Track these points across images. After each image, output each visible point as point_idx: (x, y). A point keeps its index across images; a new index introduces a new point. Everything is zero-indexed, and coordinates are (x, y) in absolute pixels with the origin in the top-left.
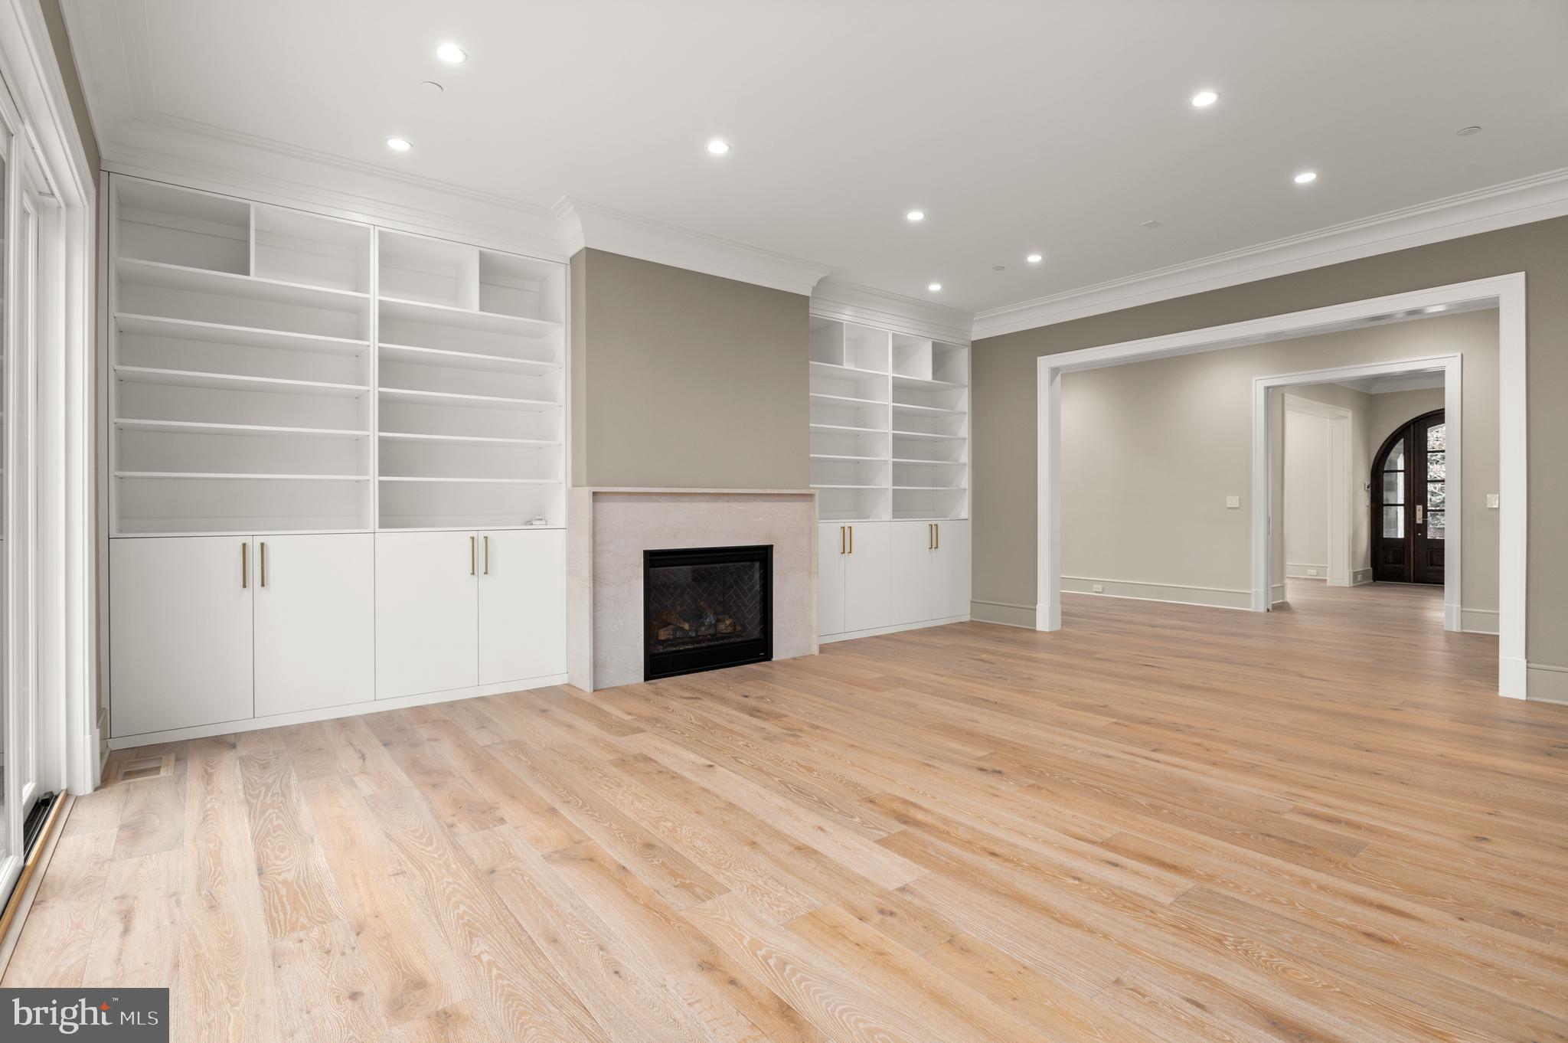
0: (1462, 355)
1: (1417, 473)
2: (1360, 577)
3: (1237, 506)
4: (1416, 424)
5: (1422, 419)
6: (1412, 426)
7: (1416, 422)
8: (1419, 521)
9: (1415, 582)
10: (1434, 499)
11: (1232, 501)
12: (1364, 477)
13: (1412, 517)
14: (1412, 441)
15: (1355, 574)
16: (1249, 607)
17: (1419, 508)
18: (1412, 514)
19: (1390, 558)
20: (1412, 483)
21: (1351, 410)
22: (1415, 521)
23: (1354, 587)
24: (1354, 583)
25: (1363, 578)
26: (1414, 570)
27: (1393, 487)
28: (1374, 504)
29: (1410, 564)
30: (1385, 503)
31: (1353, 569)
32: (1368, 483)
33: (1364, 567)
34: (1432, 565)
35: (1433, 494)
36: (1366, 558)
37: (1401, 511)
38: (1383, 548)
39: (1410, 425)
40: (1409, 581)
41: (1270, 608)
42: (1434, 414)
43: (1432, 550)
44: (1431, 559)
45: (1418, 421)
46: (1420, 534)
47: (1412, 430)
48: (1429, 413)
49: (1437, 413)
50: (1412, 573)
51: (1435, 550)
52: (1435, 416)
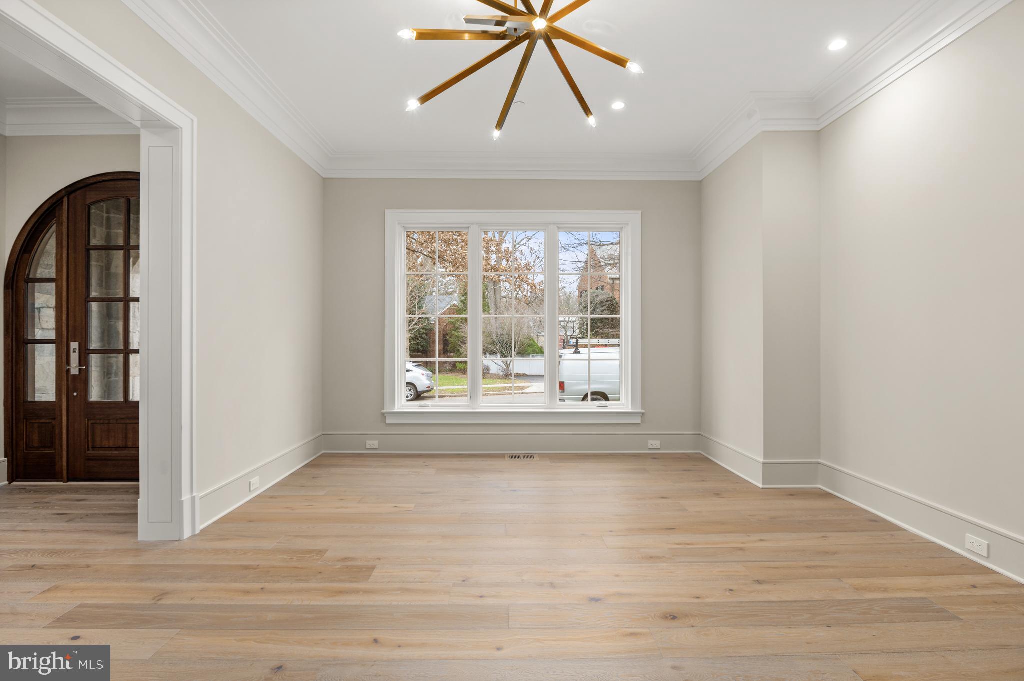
1: (71, 286)
4: (72, 197)
5: (81, 188)
6: (66, 200)
7: (71, 193)
8: (75, 371)
9: (71, 480)
13: (64, 364)
14: (66, 224)
17: (74, 345)
18: (64, 360)
19: (34, 438)
20: (65, 299)
22: (68, 371)
26: (67, 457)
28: (9, 341)
29: (61, 446)
30: (28, 338)
34: (94, 448)
38: (23, 420)
39: (63, 198)
40: (59, 476)
42: (95, 180)
43: (94, 422)
44: (94, 441)
45: (75, 191)
46: (75, 394)
47: (65, 207)
48: (91, 181)
49: (100, 179)
50: (65, 464)
51: (98, 422)
52: (98, 185)
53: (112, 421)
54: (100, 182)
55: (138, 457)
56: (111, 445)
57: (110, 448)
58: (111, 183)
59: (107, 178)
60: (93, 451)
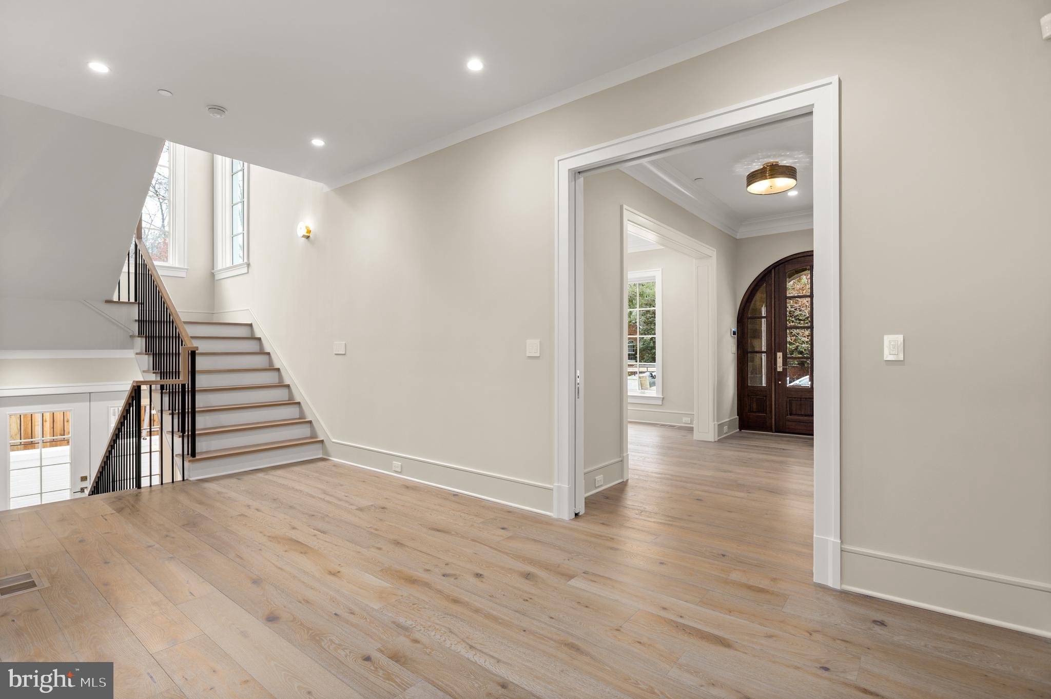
0: (840, 81)
1: (777, 320)
2: (726, 428)
3: (538, 355)
4: (776, 269)
5: (782, 263)
6: (773, 271)
7: (776, 267)
8: (780, 369)
9: (776, 432)
10: (791, 347)
11: (532, 347)
12: (730, 324)
13: (773, 365)
14: (773, 285)
15: (720, 426)
16: (551, 510)
17: (780, 355)
18: (773, 362)
19: (754, 406)
20: (773, 328)
21: (715, 250)
22: (776, 369)
23: (719, 441)
24: (719, 436)
25: (729, 428)
26: (775, 419)
27: (757, 335)
28: (740, 351)
29: (771, 412)
30: (749, 350)
31: (718, 421)
32: (734, 329)
33: (729, 418)
34: (791, 414)
35: (791, 344)
36: (732, 406)
37: (764, 356)
38: (748, 396)
39: (771, 270)
40: (769, 429)
41: (581, 510)
42: (792, 258)
43: (791, 399)
44: (791, 409)
45: (778, 265)
46: (780, 382)
47: (773, 275)
48: (789, 258)
49: (795, 256)
50: (773, 422)
51: (794, 399)
52: (794, 260)
53: (802, 399)
54: (795, 258)
55: (813, 421)
56: (803, 413)
57: (802, 415)
58: (803, 258)
59: (800, 256)
60: (791, 415)
